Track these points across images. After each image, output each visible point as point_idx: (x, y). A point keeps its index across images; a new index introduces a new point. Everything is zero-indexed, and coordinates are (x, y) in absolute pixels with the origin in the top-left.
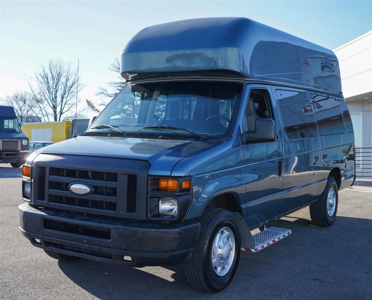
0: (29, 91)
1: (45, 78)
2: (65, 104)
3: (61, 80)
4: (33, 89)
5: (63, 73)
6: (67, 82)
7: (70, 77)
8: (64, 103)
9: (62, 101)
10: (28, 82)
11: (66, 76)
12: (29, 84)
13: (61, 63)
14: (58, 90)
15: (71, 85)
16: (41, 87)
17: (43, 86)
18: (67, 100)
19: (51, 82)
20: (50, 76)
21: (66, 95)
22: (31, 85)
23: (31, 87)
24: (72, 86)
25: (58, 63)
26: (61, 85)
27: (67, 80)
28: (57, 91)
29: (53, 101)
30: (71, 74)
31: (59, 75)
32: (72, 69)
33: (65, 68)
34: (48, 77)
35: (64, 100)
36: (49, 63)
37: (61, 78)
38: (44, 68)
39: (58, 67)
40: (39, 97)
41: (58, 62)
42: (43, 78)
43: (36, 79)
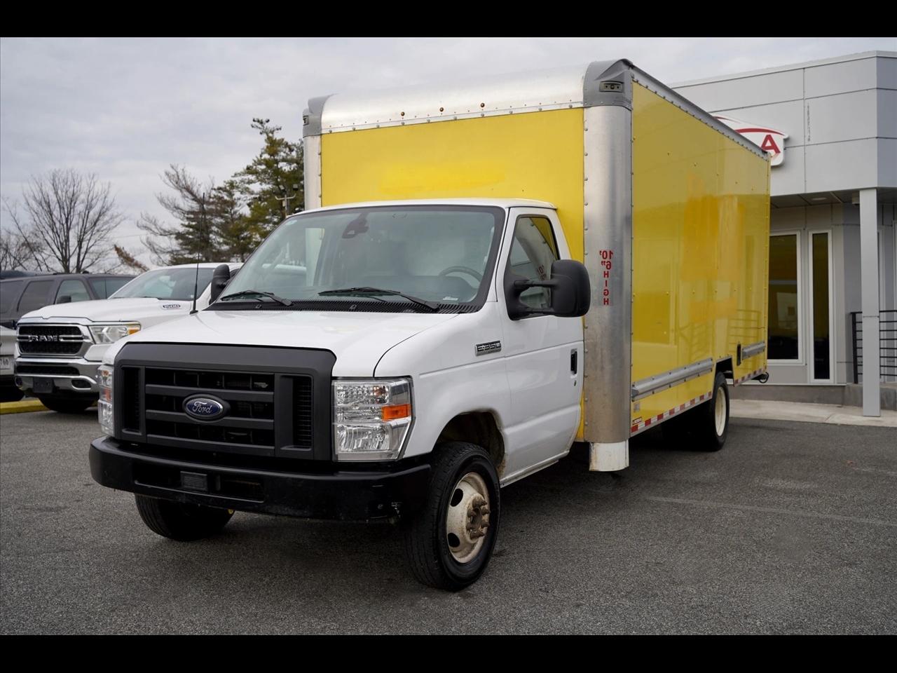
0: (15, 230)
1: (44, 204)
2: (86, 252)
3: (75, 209)
4: (20, 224)
5: (78, 196)
6: (89, 212)
7: (94, 202)
8: (83, 250)
9: (80, 248)
10: (10, 211)
11: (86, 201)
12: (12, 215)
13: (75, 177)
14: (72, 227)
15: (97, 216)
16: (38, 222)
17: (41, 218)
18: (90, 245)
19: (56, 213)
20: (53, 198)
21: (87, 237)
22: (16, 218)
23: (15, 221)
24: (98, 220)
25: (70, 177)
26: (76, 217)
27: (89, 207)
28: (68, 229)
29: (62, 248)
30: (96, 196)
31: (73, 200)
32: (98, 188)
33: (84, 185)
34: (51, 203)
35: (84, 245)
36: (52, 176)
37: (76, 204)
38: (41, 185)
39: (69, 183)
40: (32, 240)
41: (70, 174)
42: (40, 204)
43: (26, 206)
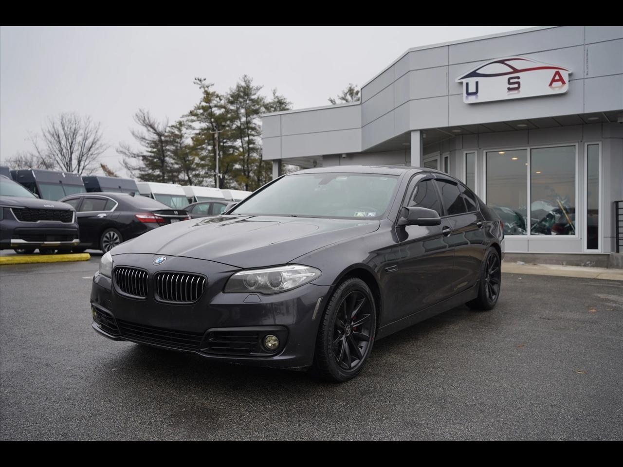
0: (36, 153)
1: (56, 137)
2: (83, 169)
3: (76, 139)
4: (39, 150)
5: (78, 131)
6: (85, 142)
7: (89, 135)
8: (81, 167)
9: (79, 166)
10: (33, 141)
11: (83, 134)
12: (34, 144)
13: (76, 118)
14: (74, 151)
15: (90, 145)
16: (51, 148)
17: (53, 146)
18: (86, 164)
19: (63, 142)
20: (61, 133)
21: (84, 158)
22: (37, 145)
23: (36, 148)
24: (91, 147)
25: (73, 118)
26: (77, 145)
27: (85, 139)
28: (72, 153)
29: (67, 166)
30: (90, 131)
31: (75, 133)
32: (92, 125)
33: (82, 124)
34: (60, 135)
35: (82, 163)
36: (61, 118)
37: (77, 137)
38: (54, 123)
39: (72, 122)
40: (47, 161)
41: (73, 116)
42: (53, 136)
43: (44, 138)
